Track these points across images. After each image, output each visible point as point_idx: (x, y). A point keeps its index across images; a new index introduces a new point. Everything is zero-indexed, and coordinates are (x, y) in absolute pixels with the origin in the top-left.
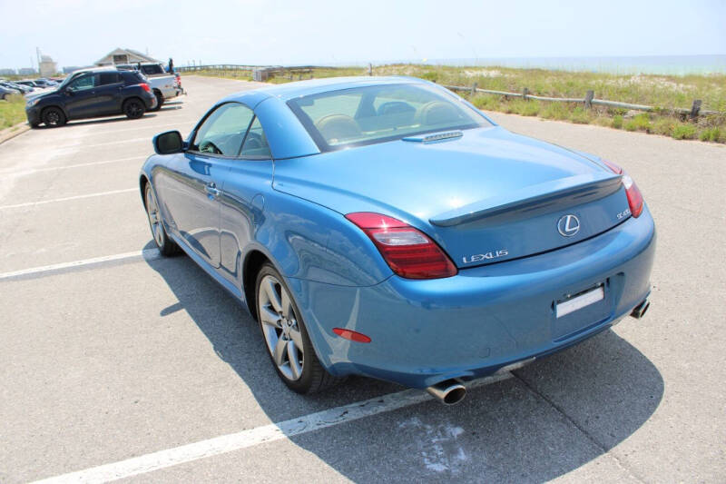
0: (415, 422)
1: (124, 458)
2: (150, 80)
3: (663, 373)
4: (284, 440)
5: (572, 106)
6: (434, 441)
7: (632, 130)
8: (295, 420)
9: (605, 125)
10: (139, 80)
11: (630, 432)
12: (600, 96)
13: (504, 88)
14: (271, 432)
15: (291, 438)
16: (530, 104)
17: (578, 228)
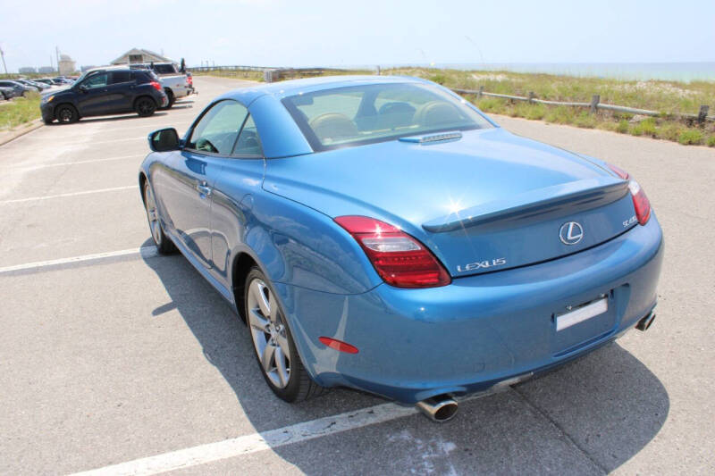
0: (406, 435)
1: (101, 466)
2: (162, 80)
3: (669, 390)
4: (267, 451)
5: (577, 110)
6: (424, 457)
7: (638, 134)
8: (281, 430)
9: (611, 129)
10: (151, 79)
11: (633, 453)
12: (606, 101)
13: (511, 92)
14: (254, 442)
15: (275, 449)
16: (536, 108)
17: (581, 236)
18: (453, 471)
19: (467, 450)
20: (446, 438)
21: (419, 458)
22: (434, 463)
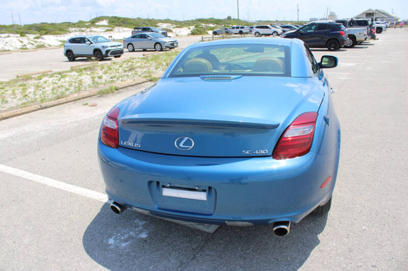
17: (191, 147)
18: (127, 243)
19: (145, 241)
20: (150, 232)
21: (129, 232)
22: (129, 237)
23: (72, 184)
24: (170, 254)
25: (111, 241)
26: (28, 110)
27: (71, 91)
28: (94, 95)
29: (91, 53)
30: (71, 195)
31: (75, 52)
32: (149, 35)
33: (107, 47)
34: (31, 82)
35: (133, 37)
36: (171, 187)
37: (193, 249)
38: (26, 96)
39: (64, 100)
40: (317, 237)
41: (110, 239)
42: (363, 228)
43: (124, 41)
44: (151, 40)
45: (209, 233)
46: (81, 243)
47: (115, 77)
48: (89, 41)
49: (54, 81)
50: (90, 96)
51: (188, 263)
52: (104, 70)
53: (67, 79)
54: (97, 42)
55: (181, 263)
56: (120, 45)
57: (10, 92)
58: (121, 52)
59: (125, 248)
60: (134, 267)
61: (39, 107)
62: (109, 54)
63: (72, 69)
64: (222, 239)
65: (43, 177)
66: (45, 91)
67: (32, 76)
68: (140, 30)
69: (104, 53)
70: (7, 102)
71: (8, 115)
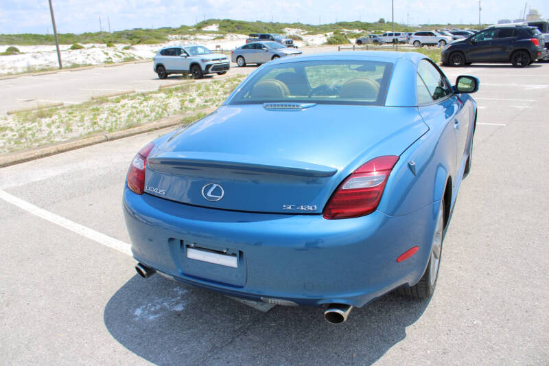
17: (220, 197)
18: (156, 316)
19: (179, 315)
20: (188, 305)
21: (162, 303)
22: (161, 309)
23: (115, 238)
24: (204, 334)
25: (138, 312)
26: (90, 142)
27: (150, 118)
28: (176, 124)
29: (188, 68)
30: (109, 250)
31: (167, 67)
32: (265, 45)
33: (207, 61)
34: (106, 106)
35: (244, 47)
36: (196, 248)
37: (235, 331)
38: (95, 123)
39: (136, 129)
40: (404, 330)
41: (138, 309)
42: (475, 322)
43: (233, 52)
44: (267, 51)
45: (261, 312)
46: (102, 311)
47: (210, 100)
48: (185, 52)
49: (134, 105)
50: (170, 126)
51: (222, 348)
52: (199, 91)
53: (151, 102)
54: (197, 54)
55: (214, 347)
56: (225, 59)
57: (78, 119)
58: (227, 67)
59: (152, 322)
60: (155, 346)
61: (104, 138)
62: (210, 70)
63: (160, 90)
64: (275, 321)
65: (84, 227)
66: (120, 118)
67: (109, 98)
68: (257, 38)
69: (203, 68)
70: (71, 131)
71: (65, 148)
